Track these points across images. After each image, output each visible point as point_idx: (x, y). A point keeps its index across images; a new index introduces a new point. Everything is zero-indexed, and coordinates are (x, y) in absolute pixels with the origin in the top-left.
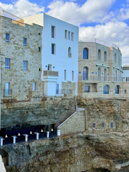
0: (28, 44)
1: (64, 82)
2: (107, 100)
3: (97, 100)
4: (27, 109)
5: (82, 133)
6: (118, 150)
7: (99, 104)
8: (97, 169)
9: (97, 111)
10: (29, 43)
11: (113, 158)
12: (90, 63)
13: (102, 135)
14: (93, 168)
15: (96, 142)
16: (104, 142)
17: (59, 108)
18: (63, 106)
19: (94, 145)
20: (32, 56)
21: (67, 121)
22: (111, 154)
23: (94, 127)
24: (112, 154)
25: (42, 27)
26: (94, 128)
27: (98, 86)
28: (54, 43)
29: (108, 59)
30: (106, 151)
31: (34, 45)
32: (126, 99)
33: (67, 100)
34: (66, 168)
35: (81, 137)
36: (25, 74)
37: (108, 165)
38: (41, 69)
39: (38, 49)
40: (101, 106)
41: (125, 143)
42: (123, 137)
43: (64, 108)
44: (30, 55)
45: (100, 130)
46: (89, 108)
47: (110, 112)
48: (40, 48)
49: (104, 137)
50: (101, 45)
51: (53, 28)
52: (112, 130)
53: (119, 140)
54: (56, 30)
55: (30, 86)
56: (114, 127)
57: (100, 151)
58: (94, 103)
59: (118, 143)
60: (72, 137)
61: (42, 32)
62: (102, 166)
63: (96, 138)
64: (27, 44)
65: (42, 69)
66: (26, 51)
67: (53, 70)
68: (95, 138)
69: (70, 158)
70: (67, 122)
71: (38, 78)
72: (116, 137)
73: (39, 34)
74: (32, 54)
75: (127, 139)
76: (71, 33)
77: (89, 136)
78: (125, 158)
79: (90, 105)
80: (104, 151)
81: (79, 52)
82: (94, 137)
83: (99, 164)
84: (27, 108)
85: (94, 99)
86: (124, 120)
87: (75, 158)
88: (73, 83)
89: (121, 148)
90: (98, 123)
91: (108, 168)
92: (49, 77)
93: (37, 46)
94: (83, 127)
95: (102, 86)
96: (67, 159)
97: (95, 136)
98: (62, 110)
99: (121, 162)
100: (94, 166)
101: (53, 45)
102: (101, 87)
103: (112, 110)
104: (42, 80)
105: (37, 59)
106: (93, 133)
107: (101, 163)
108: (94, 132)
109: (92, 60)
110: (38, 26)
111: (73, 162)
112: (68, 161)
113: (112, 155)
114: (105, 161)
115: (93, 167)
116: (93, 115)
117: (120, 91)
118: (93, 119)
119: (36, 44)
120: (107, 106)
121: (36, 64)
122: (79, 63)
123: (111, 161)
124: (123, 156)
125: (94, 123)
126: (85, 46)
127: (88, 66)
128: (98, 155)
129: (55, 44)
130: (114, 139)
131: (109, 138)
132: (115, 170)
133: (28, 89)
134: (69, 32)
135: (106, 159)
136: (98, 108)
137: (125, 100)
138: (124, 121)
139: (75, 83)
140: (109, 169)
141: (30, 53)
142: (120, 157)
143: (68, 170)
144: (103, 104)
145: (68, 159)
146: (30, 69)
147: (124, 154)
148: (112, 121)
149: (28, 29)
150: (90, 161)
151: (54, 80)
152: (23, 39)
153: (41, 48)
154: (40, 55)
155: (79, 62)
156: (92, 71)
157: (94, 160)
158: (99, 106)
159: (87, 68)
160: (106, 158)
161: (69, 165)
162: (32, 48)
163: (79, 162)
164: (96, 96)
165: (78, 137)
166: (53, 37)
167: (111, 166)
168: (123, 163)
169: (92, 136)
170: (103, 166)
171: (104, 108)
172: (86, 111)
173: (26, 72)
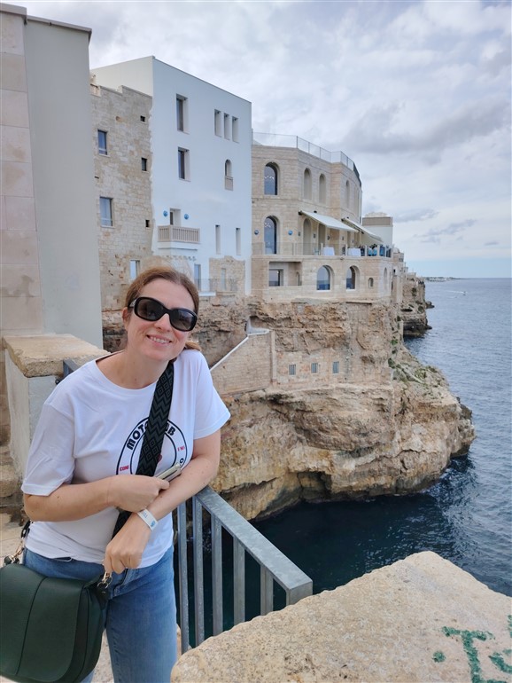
0: (112, 146)
1: (216, 260)
2: (326, 306)
3: (299, 306)
4: (117, 333)
5: (264, 390)
6: (349, 425)
7: (305, 316)
8: (298, 474)
9: (302, 335)
10: (113, 144)
11: (337, 446)
12: (285, 206)
13: (312, 393)
14: (289, 472)
15: (297, 410)
16: (315, 408)
17: (205, 330)
18: (214, 324)
19: (291, 416)
20: (123, 185)
21: (225, 362)
22: (332, 437)
23: (293, 373)
24: (336, 437)
25: (150, 98)
26: (292, 377)
27: (304, 268)
28: (184, 147)
29: (328, 195)
30: (321, 430)
31: (128, 151)
32: (372, 302)
33: (223, 308)
34: (225, 476)
35: (261, 400)
36: (107, 234)
37: (326, 463)
38: (150, 223)
39: (140, 164)
40: (310, 320)
41: (366, 410)
42: (362, 396)
43: (216, 329)
44: (120, 179)
45: (308, 380)
46: (280, 326)
47: (332, 335)
48: (144, 160)
49: (316, 396)
50: (311, 156)
51: (181, 101)
52: (335, 379)
53: (352, 402)
54: (189, 108)
55: (122, 269)
56: (342, 373)
57: (305, 430)
58: (294, 313)
59: (349, 410)
60: (237, 401)
61: (150, 112)
62: (311, 466)
63: (297, 399)
64: (108, 147)
65: (154, 220)
66: (106, 169)
67: (184, 224)
68: (294, 400)
69: (233, 452)
70: (224, 365)
71: (144, 248)
72: (346, 395)
73: (143, 119)
74: (124, 177)
75: (371, 400)
76: (230, 119)
77: (280, 396)
78: (366, 445)
79: (283, 320)
80: (316, 429)
81: (254, 174)
82: (292, 397)
83: (304, 461)
84: (117, 330)
85: (293, 303)
86: (366, 354)
87: (245, 451)
88: (239, 262)
89: (358, 423)
90: (302, 365)
91: (325, 470)
92: (173, 245)
93: (136, 154)
94: (266, 374)
95: (314, 268)
96: (225, 455)
97: (294, 394)
98: (212, 334)
99: (356, 453)
100: (291, 467)
101: (182, 153)
102: (311, 272)
103: (338, 330)
104: (155, 254)
105: (139, 192)
106: (290, 388)
107: (309, 458)
108: (293, 386)
109: (290, 198)
110: (139, 96)
111: (241, 459)
112: (228, 458)
113: (334, 439)
114: (319, 453)
115: (289, 470)
116: (289, 344)
117: (359, 281)
118: (290, 354)
119: (133, 148)
120: (326, 321)
121: (137, 208)
122: (255, 205)
123: (332, 452)
124: (360, 442)
125: (293, 363)
126: (269, 156)
127: (277, 214)
128: (301, 441)
129: (187, 151)
130: (341, 400)
131: (329, 398)
132: (341, 473)
133: (118, 277)
134: (226, 116)
135: (320, 450)
136: (304, 325)
137: (370, 304)
138: (366, 357)
139: (244, 263)
140: (327, 472)
141: (119, 175)
142: (355, 442)
143: (230, 480)
144: (316, 317)
145: (227, 453)
146: (120, 223)
147: (365, 435)
148: (337, 358)
149: (110, 102)
150: (283, 456)
151: (188, 254)
152: (96, 134)
153: (148, 161)
154: (147, 181)
155: (253, 202)
156: (287, 229)
157: (292, 452)
158: (304, 322)
159: (274, 220)
160: (322, 447)
161: (231, 469)
162: (122, 159)
163: (256, 458)
164: (299, 297)
165: (252, 401)
166: (181, 128)
167: (332, 466)
168: (360, 456)
169: (287, 397)
170: (313, 465)
171: (317, 326)
172: (273, 334)
173: (110, 230)
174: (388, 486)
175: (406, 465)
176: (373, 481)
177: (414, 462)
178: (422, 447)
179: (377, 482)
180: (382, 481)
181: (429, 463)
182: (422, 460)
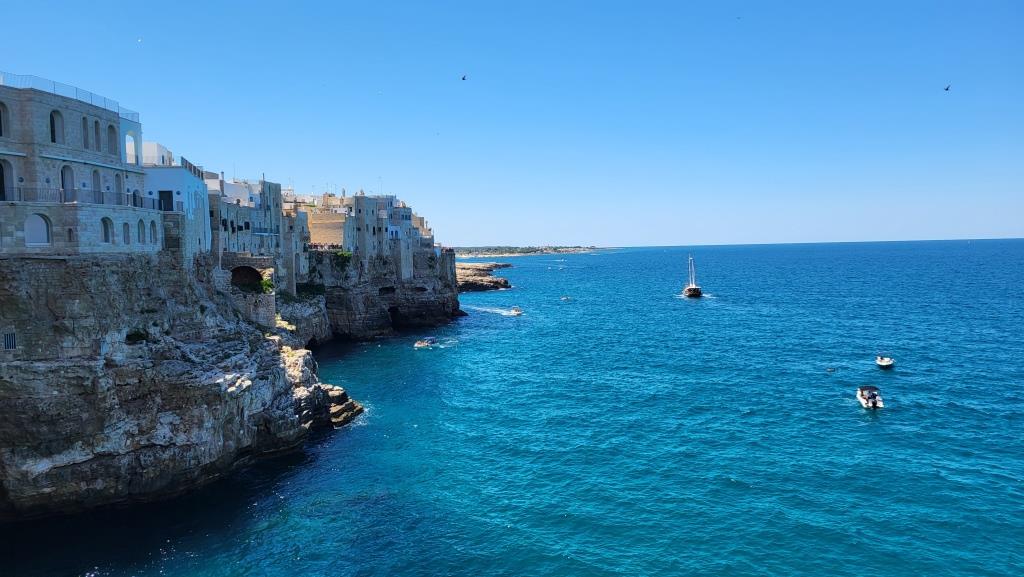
6: (24, 413)
24: (6, 430)
29: (15, 127)
32: (67, 257)
41: (55, 393)
42: (51, 375)
52: (10, 357)
53: (33, 384)
56: (21, 348)
59: (28, 393)
72: (24, 376)
75: (64, 380)
86: (57, 323)
89: (35, 407)
99: (46, 450)
117: (52, 233)
123: (3, 450)
130: (16, 383)
132: (19, 477)
137: (64, 260)
148: (12, 329)
167: (3, 468)
168: (52, 453)
174: (112, 491)
175: (143, 463)
176: (83, 486)
177: (155, 458)
178: (171, 438)
179: (91, 487)
180: (99, 485)
181: (177, 458)
182: (166, 455)
